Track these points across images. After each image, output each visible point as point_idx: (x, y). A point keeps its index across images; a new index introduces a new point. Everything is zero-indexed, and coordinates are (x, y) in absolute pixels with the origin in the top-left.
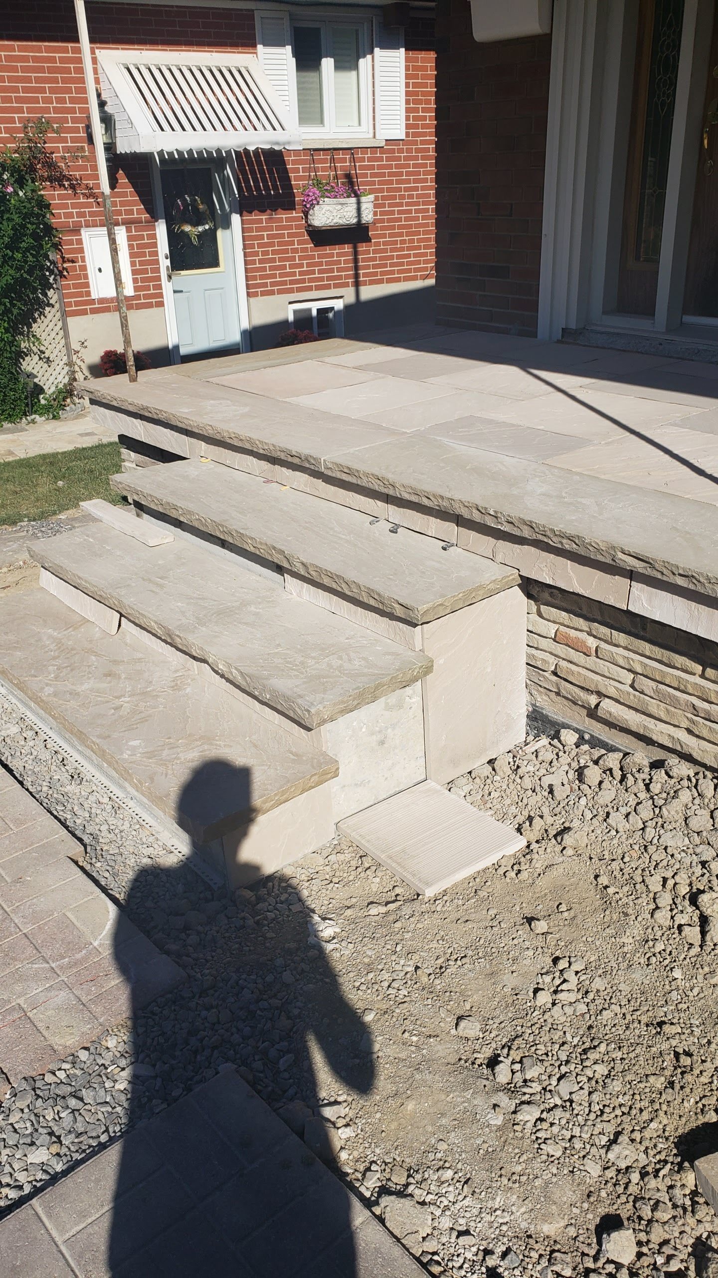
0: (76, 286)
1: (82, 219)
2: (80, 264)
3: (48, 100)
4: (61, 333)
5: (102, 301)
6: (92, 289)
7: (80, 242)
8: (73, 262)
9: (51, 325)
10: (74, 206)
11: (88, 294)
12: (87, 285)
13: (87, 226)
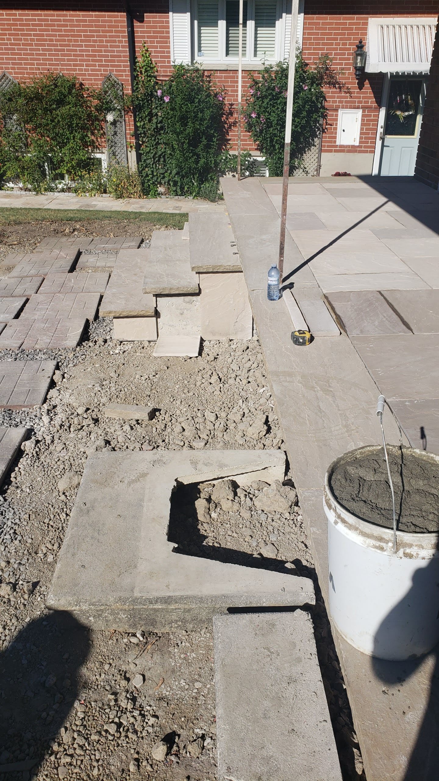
0: (329, 137)
1: (341, 104)
2: (335, 126)
3: (338, 44)
4: (317, 160)
5: (341, 146)
6: (337, 140)
7: (337, 115)
8: (331, 125)
9: (313, 155)
10: (338, 97)
11: (335, 142)
12: (335, 138)
13: (343, 108)
